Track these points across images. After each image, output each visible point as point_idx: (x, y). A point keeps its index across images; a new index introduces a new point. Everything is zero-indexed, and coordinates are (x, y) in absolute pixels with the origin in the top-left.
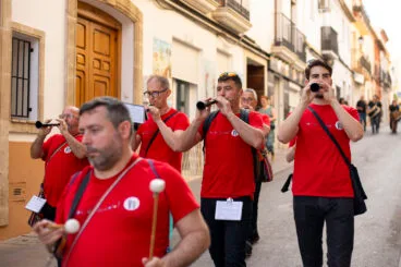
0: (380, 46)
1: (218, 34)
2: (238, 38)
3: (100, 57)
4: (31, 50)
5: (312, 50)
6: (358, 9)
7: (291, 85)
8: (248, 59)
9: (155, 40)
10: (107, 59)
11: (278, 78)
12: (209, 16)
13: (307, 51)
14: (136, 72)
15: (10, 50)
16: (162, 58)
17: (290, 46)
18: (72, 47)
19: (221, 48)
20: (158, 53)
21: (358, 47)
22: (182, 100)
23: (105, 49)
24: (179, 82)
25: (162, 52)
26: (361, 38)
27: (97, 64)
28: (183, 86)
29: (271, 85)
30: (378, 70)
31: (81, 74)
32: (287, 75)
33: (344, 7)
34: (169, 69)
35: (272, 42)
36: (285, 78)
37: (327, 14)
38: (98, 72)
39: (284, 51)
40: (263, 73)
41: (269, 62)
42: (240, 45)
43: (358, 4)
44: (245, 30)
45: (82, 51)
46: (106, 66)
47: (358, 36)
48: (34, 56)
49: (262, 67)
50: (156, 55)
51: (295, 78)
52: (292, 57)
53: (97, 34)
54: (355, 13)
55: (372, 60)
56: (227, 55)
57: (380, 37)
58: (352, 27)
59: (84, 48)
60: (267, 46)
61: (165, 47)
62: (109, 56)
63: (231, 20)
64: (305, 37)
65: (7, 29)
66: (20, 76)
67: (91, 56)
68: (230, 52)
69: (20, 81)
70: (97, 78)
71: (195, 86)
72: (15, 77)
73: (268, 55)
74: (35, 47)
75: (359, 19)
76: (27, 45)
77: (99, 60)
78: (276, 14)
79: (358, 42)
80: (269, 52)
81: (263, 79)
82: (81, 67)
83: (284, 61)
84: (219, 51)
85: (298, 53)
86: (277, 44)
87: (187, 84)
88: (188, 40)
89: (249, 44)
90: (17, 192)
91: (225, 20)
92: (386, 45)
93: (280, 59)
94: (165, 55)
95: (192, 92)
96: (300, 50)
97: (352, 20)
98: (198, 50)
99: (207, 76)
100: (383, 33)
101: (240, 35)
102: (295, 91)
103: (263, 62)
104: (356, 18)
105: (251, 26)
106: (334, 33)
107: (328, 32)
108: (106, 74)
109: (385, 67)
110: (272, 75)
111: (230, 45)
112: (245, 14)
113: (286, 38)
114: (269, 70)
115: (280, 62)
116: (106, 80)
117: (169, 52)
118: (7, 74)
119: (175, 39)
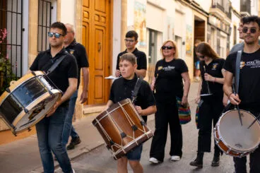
2: (189, 2)
3: (99, 14)
4: (52, 8)
5: (235, 11)
7: (222, 33)
8: (195, 16)
9: (136, 2)
10: (104, 15)
11: (213, 28)
13: (232, 12)
14: (123, 23)
15: (37, 7)
16: (140, 15)
17: (221, 8)
18: (80, 6)
19: (178, 8)
20: (137, 11)
22: (153, 41)
23: (102, 8)
24: (151, 31)
25: (140, 10)
27: (97, 18)
28: (153, 33)
29: (209, 33)
31: (86, 24)
32: (219, 27)
34: (144, 22)
35: (210, 5)
36: (218, 29)
38: (97, 23)
39: (218, 12)
40: (204, 26)
41: (208, 18)
42: (190, 7)
45: (87, 9)
46: (103, 19)
48: (54, 11)
49: (203, 22)
50: (136, 13)
51: (224, 29)
52: (223, 15)
56: (182, 13)
59: (88, 7)
60: (207, 8)
61: (142, 7)
62: (105, 13)
64: (230, 3)
66: (44, 25)
67: (93, 13)
68: (183, 11)
69: (44, 28)
70: (97, 27)
71: (161, 33)
72: (41, 26)
73: (208, 14)
74: (54, 5)
76: (49, 4)
77: (98, 16)
80: (208, 12)
81: (204, 29)
82: (86, 20)
83: (217, 18)
84: (177, 11)
85: (226, 13)
86: (213, 7)
87: (156, 32)
88: (158, 4)
89: (196, 7)
93: (215, 16)
94: (141, 12)
95: (159, 37)
96: (228, 11)
98: (163, 10)
99: (169, 27)
102: (224, 37)
103: (204, 18)
106: (248, 0)
108: (103, 24)
110: (210, 27)
111: (182, 6)
113: (220, 3)
114: (209, 23)
115: (215, 18)
116: (103, 28)
117: (144, 11)
118: (34, 24)
119: (149, 2)
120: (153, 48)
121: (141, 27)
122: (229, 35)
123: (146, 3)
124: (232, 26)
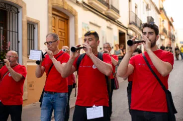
0: (170, 24)
1: (107, 20)
2: (115, 22)
3: (61, 30)
4: (34, 28)
6: (162, 9)
8: (119, 30)
9: (83, 23)
10: (64, 31)
11: (131, 37)
12: (103, 13)
14: (76, 36)
15: (26, 28)
17: (135, 24)
18: (50, 27)
19: (109, 26)
20: (84, 28)
21: (162, 24)
23: (63, 27)
25: (85, 27)
26: (163, 21)
27: (60, 33)
30: (170, 34)
33: (156, 8)
35: (128, 22)
37: (149, 11)
38: (60, 36)
39: (133, 27)
40: (125, 36)
41: (127, 31)
42: (116, 24)
43: (162, 7)
44: (118, 18)
46: (63, 34)
47: (162, 20)
48: (36, 30)
49: (124, 34)
52: (137, 29)
53: (60, 21)
54: (160, 11)
55: (167, 29)
56: (111, 29)
57: (170, 20)
58: (159, 16)
59: (55, 27)
60: (126, 25)
61: (86, 26)
63: (112, 14)
64: (141, 21)
65: (25, 20)
66: (30, 38)
67: (58, 30)
68: (112, 27)
69: (31, 41)
72: (29, 39)
73: (127, 28)
74: (36, 27)
75: (162, 13)
76: (33, 26)
78: (129, 11)
80: (127, 27)
81: (125, 38)
83: (133, 30)
84: (108, 27)
85: (139, 27)
86: (130, 24)
88: (95, 23)
89: (119, 24)
90: (31, 86)
91: (110, 15)
92: (173, 23)
93: (131, 30)
97: (159, 13)
98: (99, 27)
99: (103, 37)
100: (172, 18)
101: (116, 20)
103: (124, 31)
104: (161, 13)
105: (120, 16)
106: (152, 19)
107: (150, 18)
108: (64, 37)
109: (173, 32)
110: (129, 37)
111: (112, 25)
112: (118, 12)
113: (134, 21)
114: (128, 35)
116: (64, 40)
117: (88, 28)
118: (25, 38)
119: (91, 23)
123: (89, 24)
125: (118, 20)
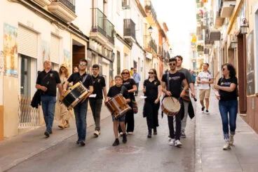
0: (162, 34)
1: (52, 22)
2: (67, 25)
5: (118, 35)
6: (149, 8)
7: (104, 60)
8: (74, 41)
9: (6, 25)
11: (95, 54)
12: (46, 8)
13: (115, 36)
16: (10, 39)
17: (103, 31)
19: (54, 32)
20: (7, 34)
21: (148, 34)
22: (26, 70)
24: (23, 57)
25: (10, 33)
26: (150, 28)
28: (26, 60)
29: (90, 59)
30: (161, 50)
32: (101, 53)
33: (139, 6)
34: (16, 47)
35: (90, 28)
36: (99, 55)
37: (128, 10)
39: (98, 36)
40: (84, 52)
41: (88, 43)
42: (67, 30)
43: (149, 4)
44: (72, 20)
47: (148, 26)
49: (84, 47)
50: (5, 36)
51: (106, 55)
52: (105, 40)
54: (147, 10)
55: (157, 43)
56: (58, 37)
57: (163, 28)
58: (145, 20)
60: (87, 32)
61: (13, 30)
63: (61, 12)
64: (113, 26)
71: (35, 59)
73: (88, 38)
75: (149, 15)
78: (93, 9)
79: (148, 31)
80: (88, 36)
81: (84, 55)
83: (98, 43)
85: (108, 37)
86: (94, 30)
87: (29, 59)
88: (31, 26)
89: (74, 30)
91: (57, 12)
92: (167, 34)
93: (96, 41)
94: (12, 36)
95: (33, 65)
96: (111, 36)
97: (145, 16)
98: (37, 33)
99: (44, 52)
100: (165, 24)
101: (68, 23)
102: (106, 64)
103: (84, 43)
104: (147, 14)
105: (76, 16)
106: (133, 24)
107: (128, 23)
109: (166, 49)
110: (90, 52)
111: (60, 30)
112: (72, 8)
113: (101, 26)
114: (89, 49)
115: (96, 43)
117: (16, 35)
119: (20, 25)
120: (25, 76)
121: (12, 52)
122: (112, 62)
123: (17, 26)
124: (115, 52)
125: (73, 22)
